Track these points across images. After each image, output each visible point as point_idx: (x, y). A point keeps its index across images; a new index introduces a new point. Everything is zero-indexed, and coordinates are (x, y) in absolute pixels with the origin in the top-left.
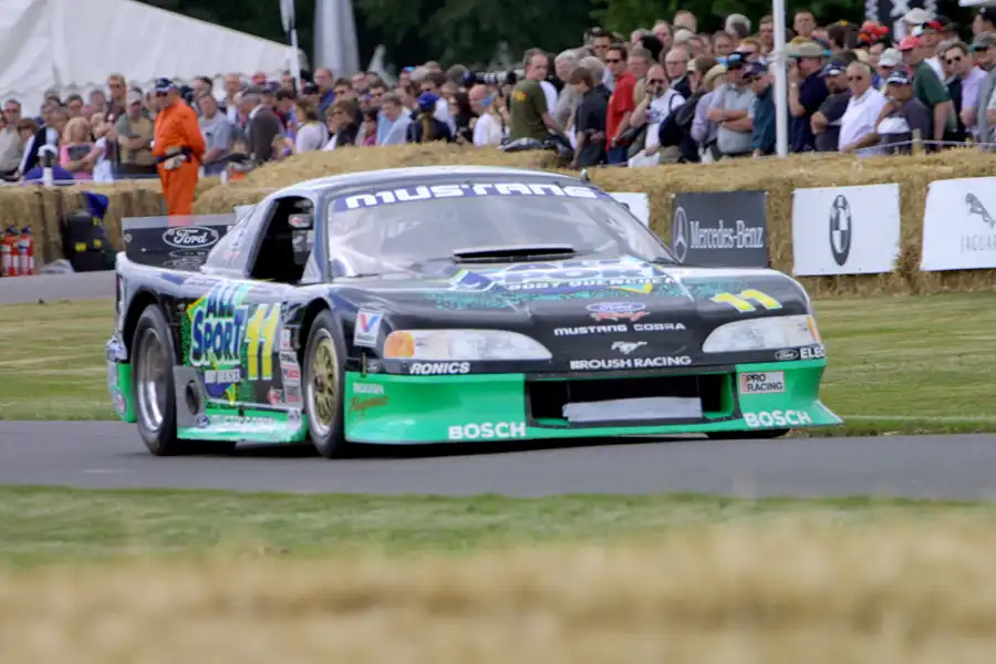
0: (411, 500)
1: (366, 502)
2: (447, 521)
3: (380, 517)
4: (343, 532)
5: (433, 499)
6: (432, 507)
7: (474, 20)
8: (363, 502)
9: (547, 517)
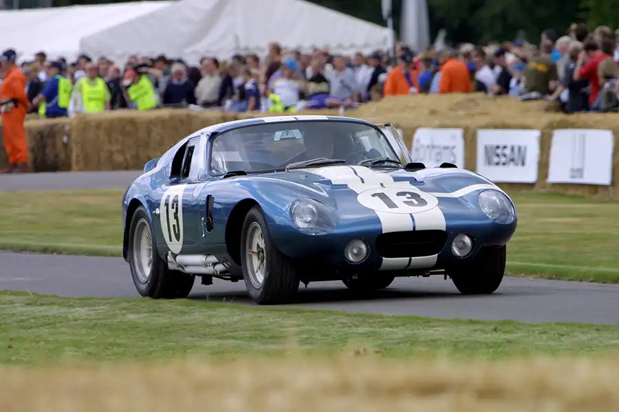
0: (458, 322)
1: (429, 322)
2: (480, 337)
3: (439, 332)
4: (413, 341)
5: (471, 322)
6: (471, 327)
7: (503, 16)
8: (427, 322)
9: (545, 337)
